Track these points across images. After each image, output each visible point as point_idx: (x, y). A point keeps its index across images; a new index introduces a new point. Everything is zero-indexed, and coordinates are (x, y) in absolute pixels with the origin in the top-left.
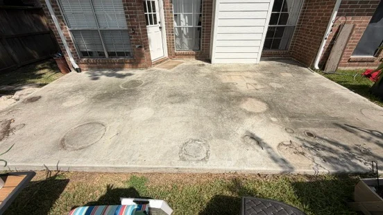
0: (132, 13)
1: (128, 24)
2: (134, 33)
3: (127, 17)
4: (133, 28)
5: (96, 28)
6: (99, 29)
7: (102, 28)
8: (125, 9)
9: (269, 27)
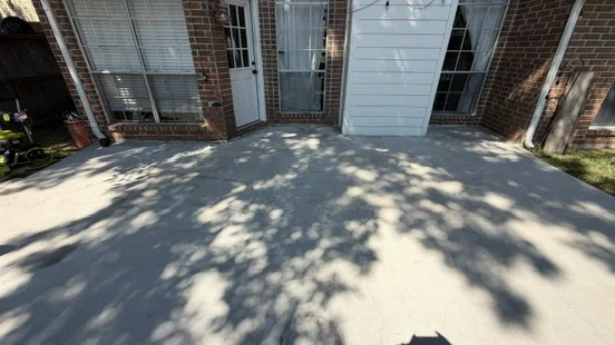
0: (203, 47)
1: (195, 65)
2: (206, 81)
3: (194, 53)
4: (204, 72)
5: (139, 71)
6: (145, 73)
7: (151, 72)
8: (191, 40)
9: (442, 75)
